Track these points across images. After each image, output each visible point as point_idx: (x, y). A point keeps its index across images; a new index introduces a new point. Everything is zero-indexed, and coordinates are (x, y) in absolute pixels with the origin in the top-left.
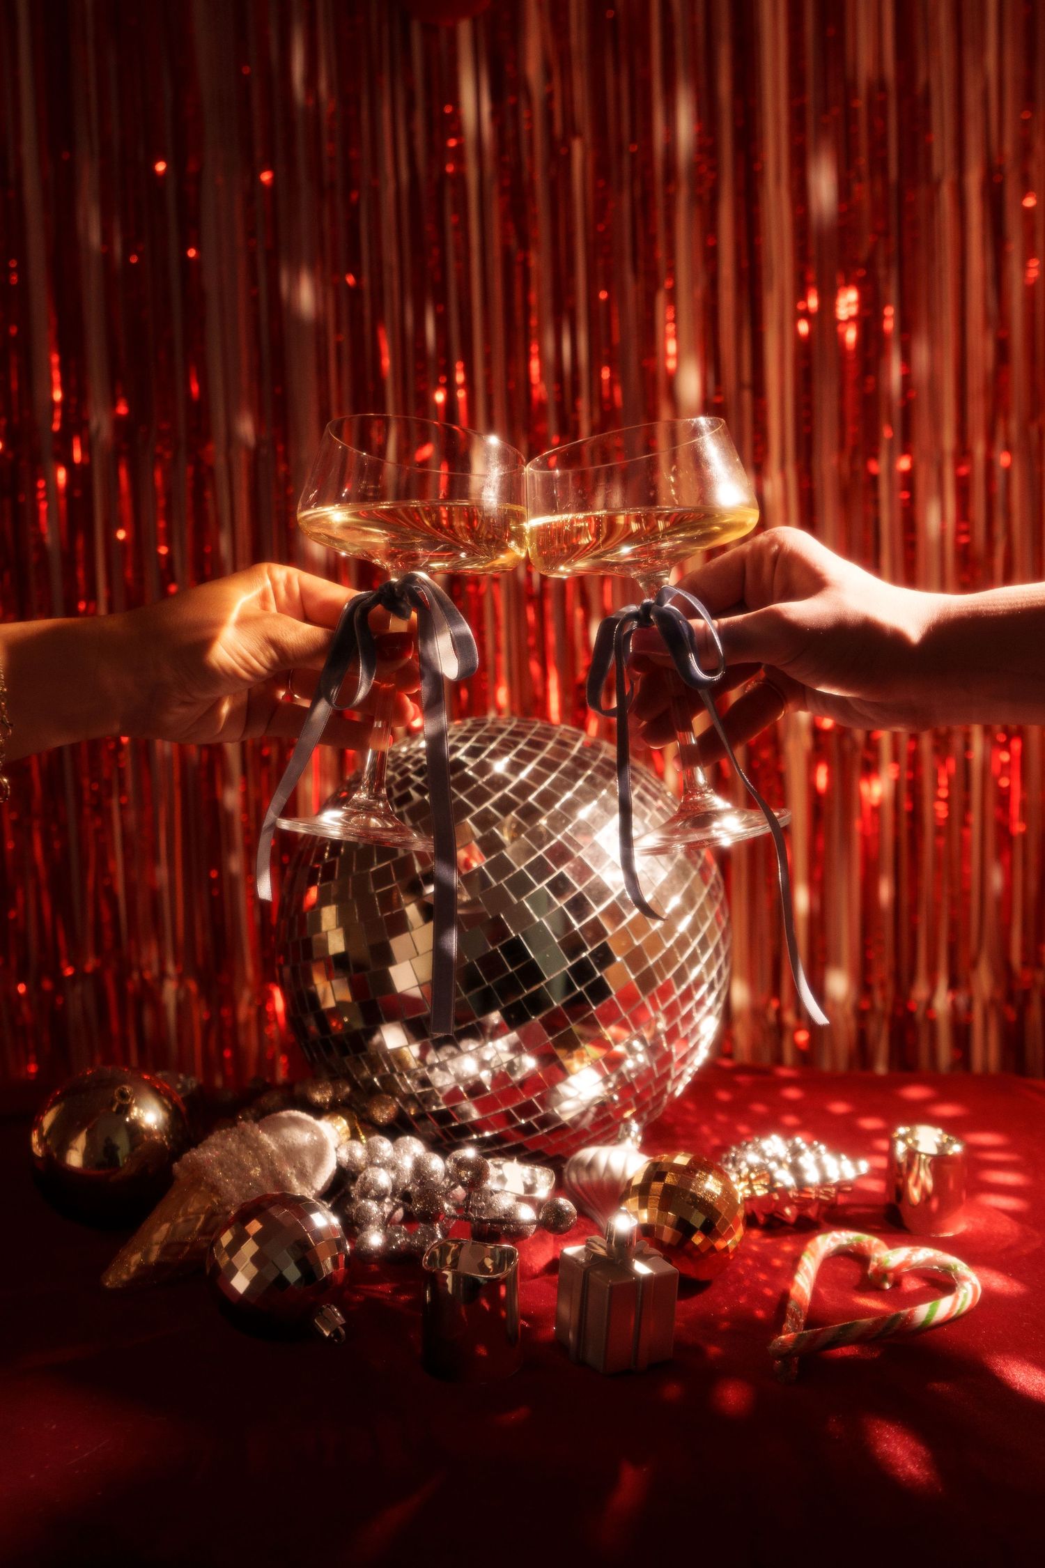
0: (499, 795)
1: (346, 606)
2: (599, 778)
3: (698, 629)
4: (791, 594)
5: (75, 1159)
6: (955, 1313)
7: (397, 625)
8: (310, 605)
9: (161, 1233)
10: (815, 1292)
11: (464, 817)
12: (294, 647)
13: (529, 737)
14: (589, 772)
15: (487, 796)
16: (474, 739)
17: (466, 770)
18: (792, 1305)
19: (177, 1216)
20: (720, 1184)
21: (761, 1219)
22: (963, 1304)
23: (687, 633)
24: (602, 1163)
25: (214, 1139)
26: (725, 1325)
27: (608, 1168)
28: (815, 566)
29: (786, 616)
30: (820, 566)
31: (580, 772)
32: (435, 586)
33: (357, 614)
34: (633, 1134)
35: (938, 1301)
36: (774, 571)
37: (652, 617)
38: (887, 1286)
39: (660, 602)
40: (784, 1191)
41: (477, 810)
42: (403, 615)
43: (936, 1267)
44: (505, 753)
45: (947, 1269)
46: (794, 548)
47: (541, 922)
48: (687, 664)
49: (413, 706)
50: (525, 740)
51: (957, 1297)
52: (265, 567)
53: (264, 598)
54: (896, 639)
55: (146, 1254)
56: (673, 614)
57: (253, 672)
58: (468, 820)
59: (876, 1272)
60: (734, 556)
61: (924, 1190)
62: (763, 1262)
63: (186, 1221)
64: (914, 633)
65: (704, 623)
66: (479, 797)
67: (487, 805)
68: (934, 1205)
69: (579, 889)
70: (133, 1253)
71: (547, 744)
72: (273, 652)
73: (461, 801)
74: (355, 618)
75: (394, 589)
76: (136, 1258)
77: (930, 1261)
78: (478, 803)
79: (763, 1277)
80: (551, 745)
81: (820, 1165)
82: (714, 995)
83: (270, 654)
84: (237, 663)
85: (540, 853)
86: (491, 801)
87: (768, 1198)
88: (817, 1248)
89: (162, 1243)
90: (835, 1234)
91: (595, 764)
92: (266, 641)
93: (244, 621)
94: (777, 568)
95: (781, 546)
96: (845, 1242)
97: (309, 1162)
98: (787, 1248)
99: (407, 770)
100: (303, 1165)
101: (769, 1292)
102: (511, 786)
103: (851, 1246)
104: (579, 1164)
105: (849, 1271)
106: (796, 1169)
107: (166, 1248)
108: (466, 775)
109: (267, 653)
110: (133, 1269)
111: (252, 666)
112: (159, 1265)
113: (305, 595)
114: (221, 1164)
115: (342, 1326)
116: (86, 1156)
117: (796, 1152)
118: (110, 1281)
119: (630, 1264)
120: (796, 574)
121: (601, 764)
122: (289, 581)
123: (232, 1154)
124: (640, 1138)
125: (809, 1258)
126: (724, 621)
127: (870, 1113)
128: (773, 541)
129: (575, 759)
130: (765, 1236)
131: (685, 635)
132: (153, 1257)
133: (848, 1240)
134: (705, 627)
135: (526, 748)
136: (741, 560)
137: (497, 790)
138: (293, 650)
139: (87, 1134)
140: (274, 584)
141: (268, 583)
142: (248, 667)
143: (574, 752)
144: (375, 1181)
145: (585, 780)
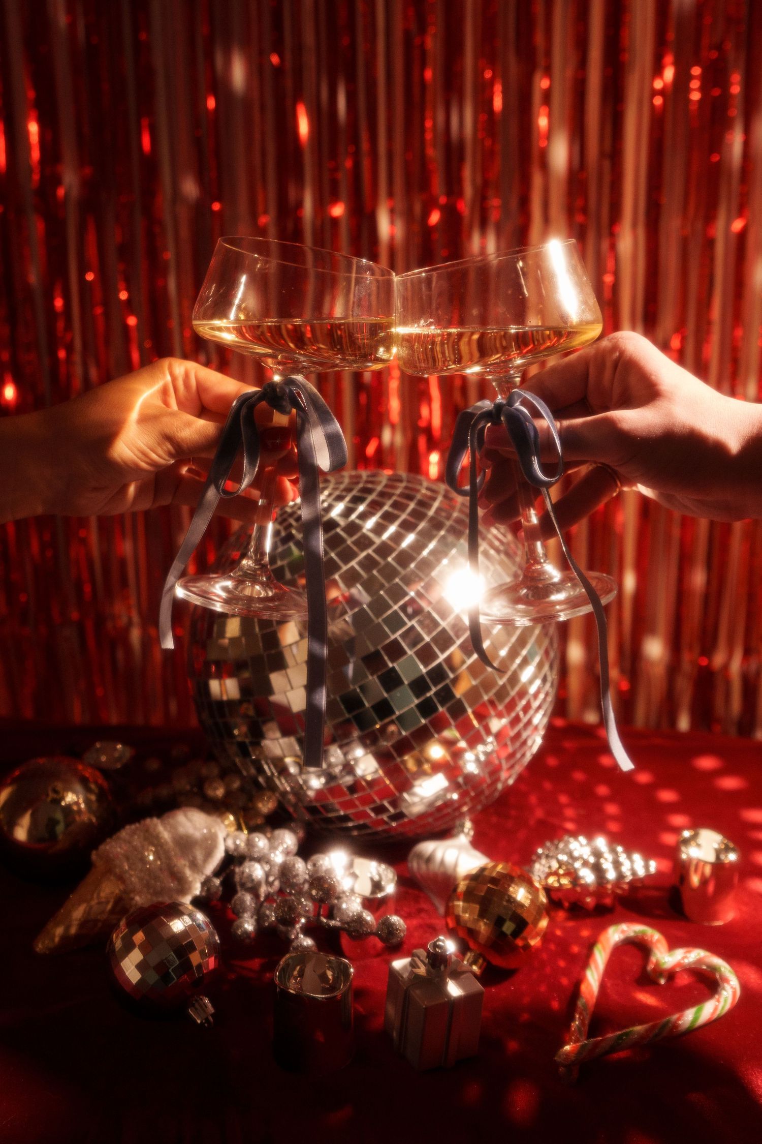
0: (363, 555)
1: (234, 403)
2: (451, 539)
3: (542, 429)
4: (627, 402)
5: (21, 834)
6: (715, 1016)
7: (280, 419)
8: (206, 398)
9: (78, 913)
10: (603, 986)
11: (333, 573)
12: (188, 441)
13: (394, 498)
14: (442, 533)
15: (353, 555)
16: (347, 499)
17: (338, 530)
18: (580, 1003)
19: (92, 899)
20: (530, 897)
21: (566, 904)
22: (723, 1008)
23: (532, 433)
24: (439, 856)
25: (124, 834)
26: (525, 1016)
27: (442, 862)
28: (651, 375)
29: (619, 425)
30: (655, 376)
31: (434, 532)
32: (311, 389)
33: (244, 411)
34: (466, 830)
35: (702, 1005)
36: (613, 378)
37: (502, 418)
38: (662, 982)
39: (510, 403)
40: (585, 887)
41: (345, 568)
42: (283, 411)
43: (704, 967)
44: (373, 514)
45: (714, 969)
46: (633, 356)
47: (393, 668)
48: (530, 465)
49: (293, 489)
50: (390, 502)
51: (718, 1001)
52: (166, 362)
53: (164, 392)
54: (717, 449)
55: (67, 928)
56: (521, 416)
57: (153, 464)
58: (337, 577)
59: (654, 970)
60: (580, 358)
61: (703, 875)
62: (563, 947)
63: (99, 903)
64: (734, 445)
65: (547, 423)
66: (347, 556)
67: (354, 563)
68: (711, 888)
69: (427, 639)
70: (57, 925)
71: (407, 506)
72: (170, 447)
73: (332, 559)
74: (241, 415)
75: (276, 389)
76: (59, 931)
77: (700, 961)
78: (346, 560)
79: (562, 964)
80: (412, 506)
81: (617, 864)
82: (541, 712)
83: (168, 448)
84: (138, 458)
85: (396, 607)
86: (357, 559)
87: (573, 890)
88: (608, 940)
89: (80, 920)
90: (624, 927)
91: (448, 523)
92: (163, 438)
93: (146, 419)
94: (617, 371)
95: (622, 353)
96: (632, 934)
97: (199, 855)
98: (585, 933)
99: (290, 526)
100: (195, 858)
101: (565, 981)
102: (374, 547)
103: (636, 937)
104: (419, 856)
105: (632, 961)
106: (597, 869)
107: (83, 924)
108: (337, 535)
109: (165, 448)
110: (57, 939)
111: (151, 459)
112: (77, 936)
113: (201, 389)
114: (127, 858)
115: (212, 1015)
116: (30, 832)
117: (598, 854)
118: (40, 946)
119: (444, 984)
120: (633, 380)
121: (454, 524)
122: (187, 376)
123: (136, 851)
124: (472, 833)
125: (600, 952)
126: (566, 423)
127: (668, 786)
128: (615, 347)
129: (432, 519)
130: (568, 919)
131: (530, 435)
132: (73, 930)
133: (635, 932)
134: (549, 428)
135: (390, 510)
136: (585, 363)
137: (362, 550)
138: (187, 443)
139: (32, 815)
140: (174, 379)
141: (168, 378)
142: (147, 460)
143: (431, 513)
144: (250, 876)
145: (439, 541)
